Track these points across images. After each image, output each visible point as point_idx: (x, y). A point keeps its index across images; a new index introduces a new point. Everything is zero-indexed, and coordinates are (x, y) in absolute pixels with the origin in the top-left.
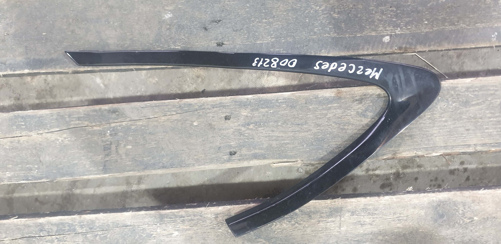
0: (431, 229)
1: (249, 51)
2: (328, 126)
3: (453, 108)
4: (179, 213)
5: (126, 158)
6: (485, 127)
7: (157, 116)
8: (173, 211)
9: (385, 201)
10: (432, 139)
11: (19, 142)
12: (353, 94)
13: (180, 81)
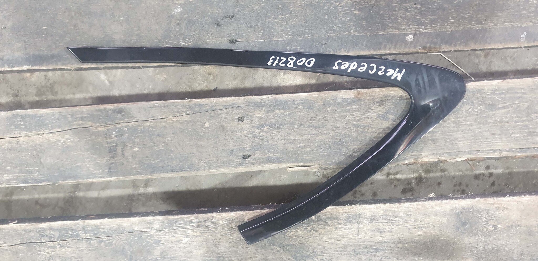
0: (453, 237)
1: (265, 49)
2: (347, 129)
3: (479, 111)
4: (189, 219)
5: (132, 161)
6: (511, 131)
7: (165, 117)
8: (183, 216)
9: (405, 208)
10: (456, 144)
11: (18, 143)
12: (373, 96)
13: (191, 79)
